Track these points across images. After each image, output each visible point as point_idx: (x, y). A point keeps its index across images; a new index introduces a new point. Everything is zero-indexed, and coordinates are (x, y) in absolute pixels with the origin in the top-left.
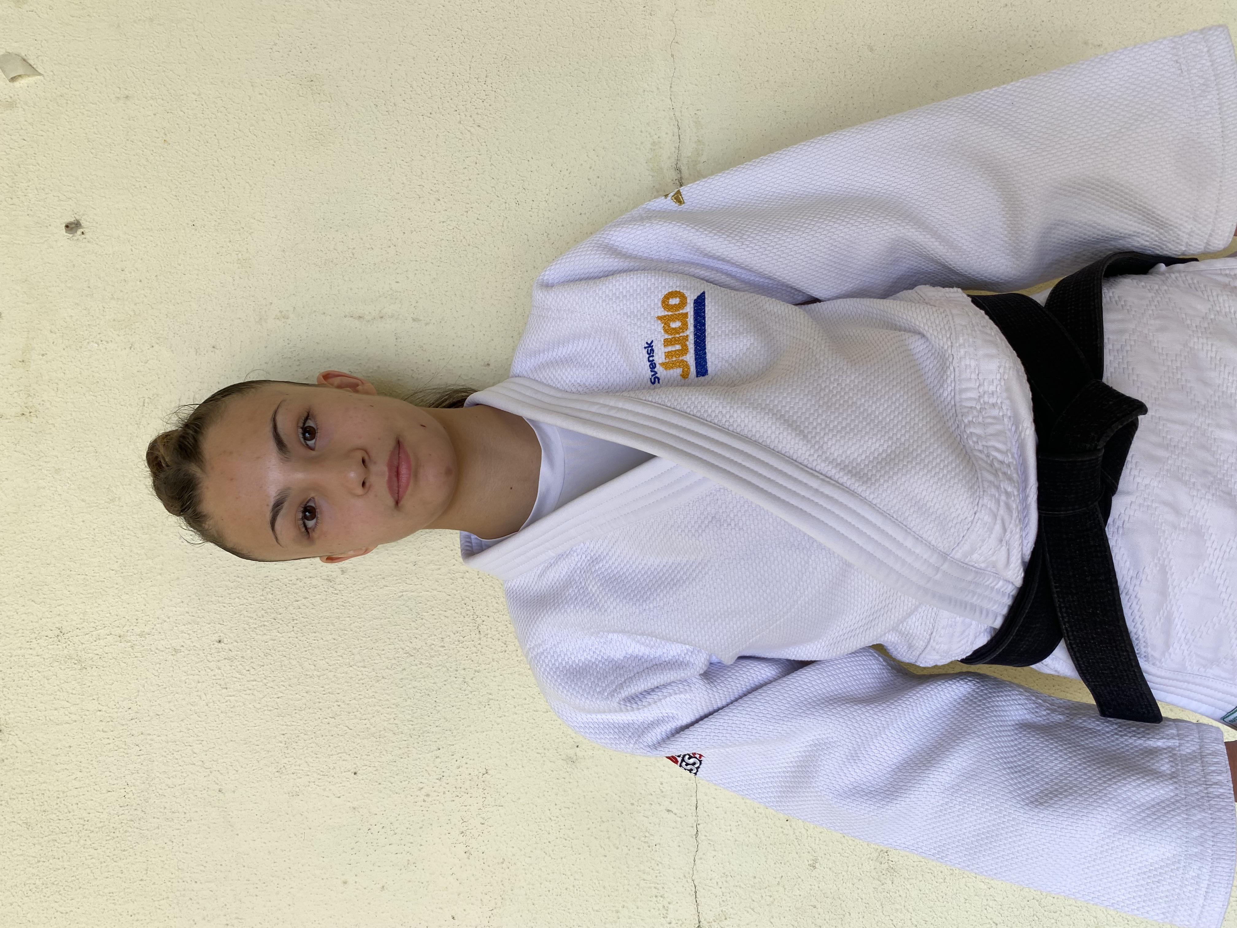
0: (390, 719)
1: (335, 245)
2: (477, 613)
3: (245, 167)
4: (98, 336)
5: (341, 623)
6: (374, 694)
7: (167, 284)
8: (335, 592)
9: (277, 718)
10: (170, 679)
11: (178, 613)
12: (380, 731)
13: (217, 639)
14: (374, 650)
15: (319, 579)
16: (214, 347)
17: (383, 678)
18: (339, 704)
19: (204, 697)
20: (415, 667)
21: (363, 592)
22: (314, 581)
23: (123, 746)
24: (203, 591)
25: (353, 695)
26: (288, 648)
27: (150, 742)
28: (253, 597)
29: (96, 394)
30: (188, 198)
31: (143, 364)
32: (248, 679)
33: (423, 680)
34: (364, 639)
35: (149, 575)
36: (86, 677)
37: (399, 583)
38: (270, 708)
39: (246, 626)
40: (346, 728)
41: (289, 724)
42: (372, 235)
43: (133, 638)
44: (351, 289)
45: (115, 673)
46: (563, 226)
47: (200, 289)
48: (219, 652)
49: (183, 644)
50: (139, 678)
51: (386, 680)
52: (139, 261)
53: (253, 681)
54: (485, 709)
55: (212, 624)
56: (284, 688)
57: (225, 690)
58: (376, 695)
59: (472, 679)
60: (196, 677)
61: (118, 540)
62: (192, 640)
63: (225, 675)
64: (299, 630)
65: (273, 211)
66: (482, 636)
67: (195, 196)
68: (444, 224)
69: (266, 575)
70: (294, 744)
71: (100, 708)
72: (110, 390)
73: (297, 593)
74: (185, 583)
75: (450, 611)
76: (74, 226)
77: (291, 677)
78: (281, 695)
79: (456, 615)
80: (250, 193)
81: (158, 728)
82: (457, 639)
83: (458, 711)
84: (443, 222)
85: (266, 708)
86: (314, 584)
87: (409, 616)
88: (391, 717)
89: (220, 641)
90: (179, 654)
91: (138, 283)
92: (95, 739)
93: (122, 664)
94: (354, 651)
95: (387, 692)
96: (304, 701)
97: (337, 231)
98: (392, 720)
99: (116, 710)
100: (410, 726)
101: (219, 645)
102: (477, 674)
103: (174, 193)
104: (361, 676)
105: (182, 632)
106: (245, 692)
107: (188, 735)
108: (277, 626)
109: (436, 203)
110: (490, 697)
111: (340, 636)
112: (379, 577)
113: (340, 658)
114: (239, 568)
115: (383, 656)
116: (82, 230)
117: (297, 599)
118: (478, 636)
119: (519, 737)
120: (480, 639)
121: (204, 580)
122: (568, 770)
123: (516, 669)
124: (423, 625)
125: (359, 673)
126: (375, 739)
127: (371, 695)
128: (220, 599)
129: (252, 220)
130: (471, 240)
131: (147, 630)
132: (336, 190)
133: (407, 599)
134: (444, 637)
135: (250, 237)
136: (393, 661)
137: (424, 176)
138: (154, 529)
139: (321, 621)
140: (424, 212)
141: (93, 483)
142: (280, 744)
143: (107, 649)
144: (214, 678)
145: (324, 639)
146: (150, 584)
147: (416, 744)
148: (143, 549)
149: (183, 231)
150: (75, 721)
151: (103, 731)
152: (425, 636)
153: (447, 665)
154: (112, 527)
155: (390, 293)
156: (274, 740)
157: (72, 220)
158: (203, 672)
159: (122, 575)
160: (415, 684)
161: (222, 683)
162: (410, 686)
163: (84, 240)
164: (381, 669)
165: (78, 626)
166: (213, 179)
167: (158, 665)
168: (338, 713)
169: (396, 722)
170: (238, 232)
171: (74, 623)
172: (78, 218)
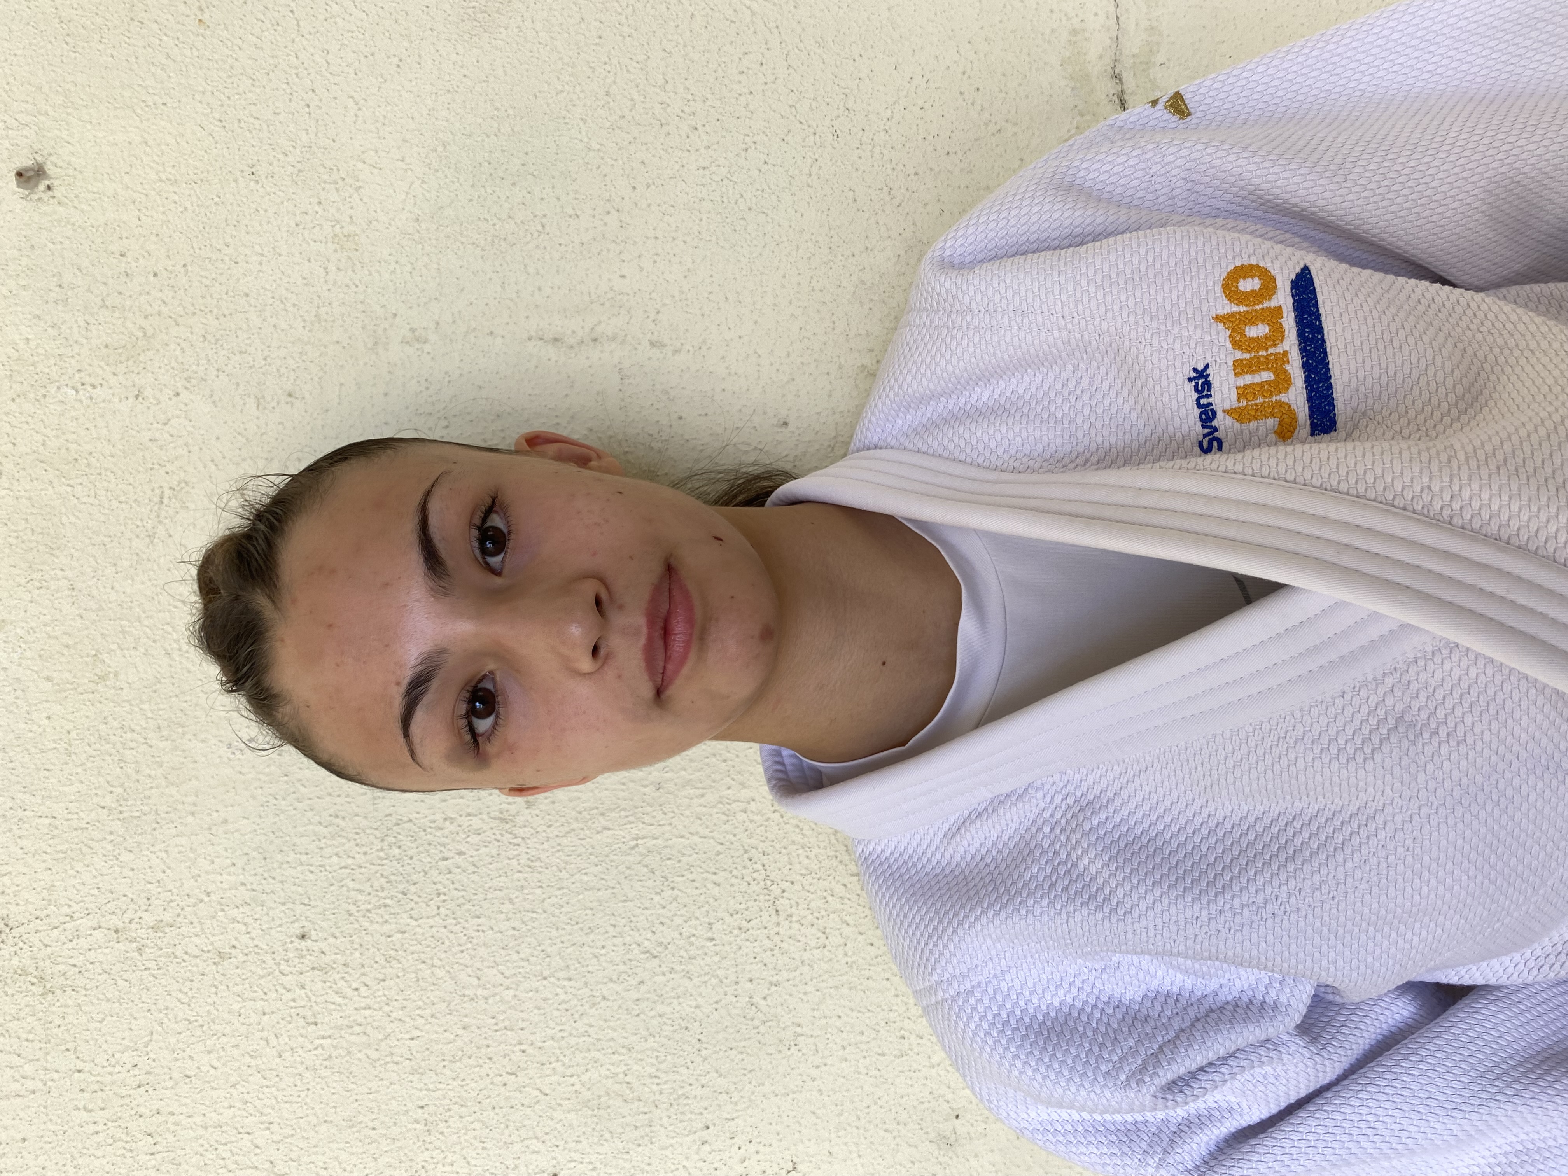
0: (617, 1074)
1: (511, 209)
2: (772, 877)
3: (346, 69)
4: (77, 376)
5: (525, 899)
6: (587, 1028)
7: (204, 280)
8: (515, 841)
9: (411, 1077)
10: (211, 1008)
11: (225, 886)
12: (599, 1097)
13: (299, 932)
14: (586, 948)
15: (485, 817)
16: (290, 395)
17: (604, 998)
18: (523, 1047)
19: (273, 1041)
20: (663, 978)
21: (564, 841)
22: (476, 822)
23: (123, 1137)
24: (272, 842)
25: (550, 1032)
26: (428, 946)
27: (173, 1128)
28: (365, 853)
29: (71, 482)
30: (243, 125)
31: (160, 426)
32: (356, 1006)
33: (675, 1002)
34: (569, 927)
35: (172, 815)
36: (54, 1009)
37: (631, 823)
38: (396, 1059)
39: (353, 909)
40: (537, 1093)
41: (431, 1086)
42: (576, 192)
43: (142, 933)
44: (540, 289)
45: (108, 1000)
46: (916, 174)
47: (266, 289)
48: (301, 956)
49: (234, 943)
50: (153, 1007)
51: (609, 1003)
52: (153, 238)
53: (365, 1009)
54: (789, 1053)
55: (289, 905)
56: (423, 1021)
57: (314, 1027)
58: (591, 1031)
59: (765, 998)
60: (259, 1004)
61: (114, 752)
62: (253, 935)
63: (313, 998)
64: (448, 912)
65: (399, 148)
66: (781, 919)
67: (256, 122)
68: (707, 172)
69: (388, 812)
70: (442, 1125)
71: (80, 1065)
72: (100, 474)
73: (444, 845)
74: (237, 831)
75: (722, 874)
76: (31, 173)
77: (436, 1000)
78: (418, 1033)
79: (733, 880)
80: (356, 116)
81: (188, 1101)
82: (736, 924)
83: (740, 1057)
84: (704, 168)
85: (389, 1059)
86: (475, 827)
87: (650, 883)
88: (618, 1070)
89: (303, 937)
90: (226, 963)
91: (151, 278)
92: (71, 1124)
93: (120, 982)
94: (549, 950)
95: (612, 1024)
96: (459, 1043)
97: (514, 184)
98: (621, 1076)
99: (111, 1069)
100: (655, 1087)
101: (303, 943)
102: (774, 988)
103: (217, 116)
104: (563, 997)
105: (234, 920)
106: (350, 1031)
107: (245, 1114)
108: (408, 907)
109: (691, 135)
110: (799, 1030)
111: (523, 923)
112: (595, 811)
113: (525, 964)
114: (338, 800)
115: (602, 959)
116: (47, 182)
117: (447, 854)
118: (774, 918)
119: (852, 1102)
120: (778, 924)
121: (275, 823)
122: (941, 1159)
123: (845, 978)
124: (675, 899)
125: (559, 990)
126: (590, 1112)
127: (582, 1030)
128: (304, 858)
129: (360, 165)
130: (754, 200)
131: (168, 917)
132: (511, 112)
133: (644, 851)
134: (712, 921)
135: (356, 196)
136: (622, 968)
137: (669, 87)
138: (180, 730)
139: (490, 896)
140: (670, 150)
141: (67, 646)
142: (418, 1126)
143: (91, 956)
144: (293, 1004)
145: (496, 929)
146: (174, 831)
147: (665, 1120)
148: (161, 766)
149: (233, 184)
150: (34, 1092)
151: (85, 1109)
152: (679, 920)
153: (720, 973)
154: (102, 727)
155: (610, 295)
156: (404, 1118)
157: (30, 163)
158: (272, 995)
159: (121, 816)
160: (660, 1008)
161: (309, 1014)
162: (653, 1013)
163: (52, 201)
164: (598, 983)
165: (39, 913)
166: (289, 91)
167: (188, 983)
168: (523, 1065)
169: (628, 1079)
170: (333, 186)
171: (30, 908)
172: (39, 159)
